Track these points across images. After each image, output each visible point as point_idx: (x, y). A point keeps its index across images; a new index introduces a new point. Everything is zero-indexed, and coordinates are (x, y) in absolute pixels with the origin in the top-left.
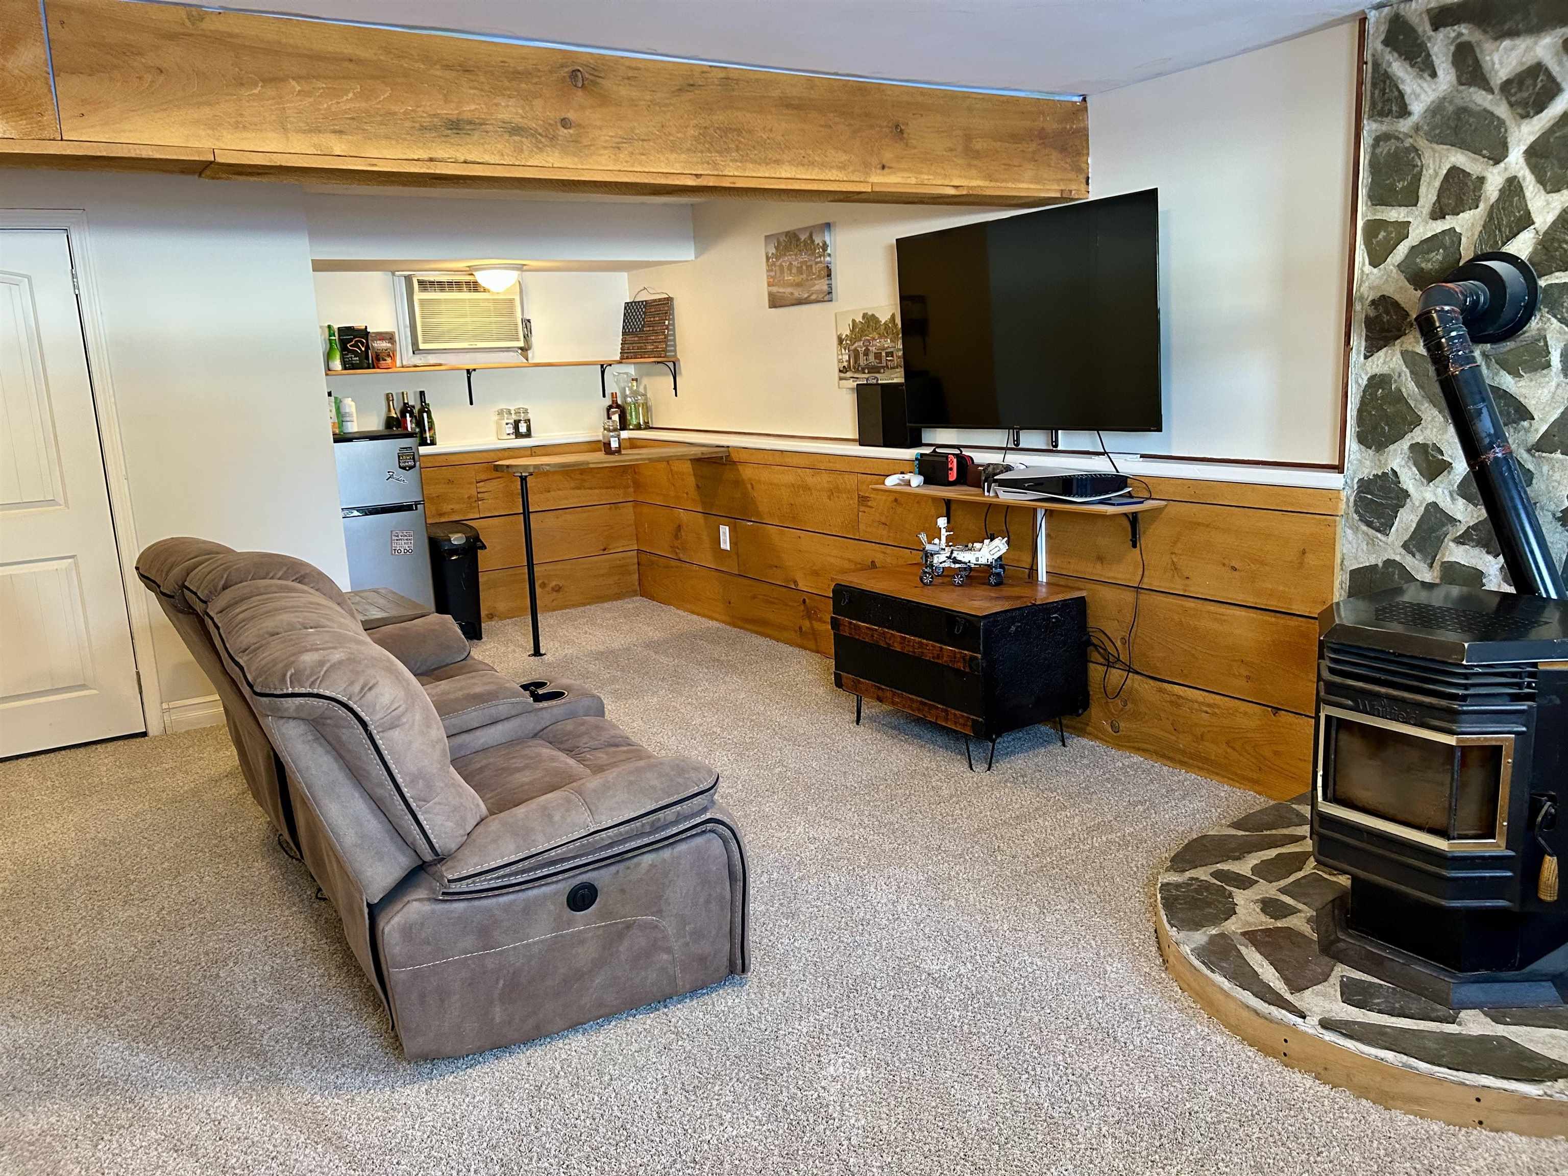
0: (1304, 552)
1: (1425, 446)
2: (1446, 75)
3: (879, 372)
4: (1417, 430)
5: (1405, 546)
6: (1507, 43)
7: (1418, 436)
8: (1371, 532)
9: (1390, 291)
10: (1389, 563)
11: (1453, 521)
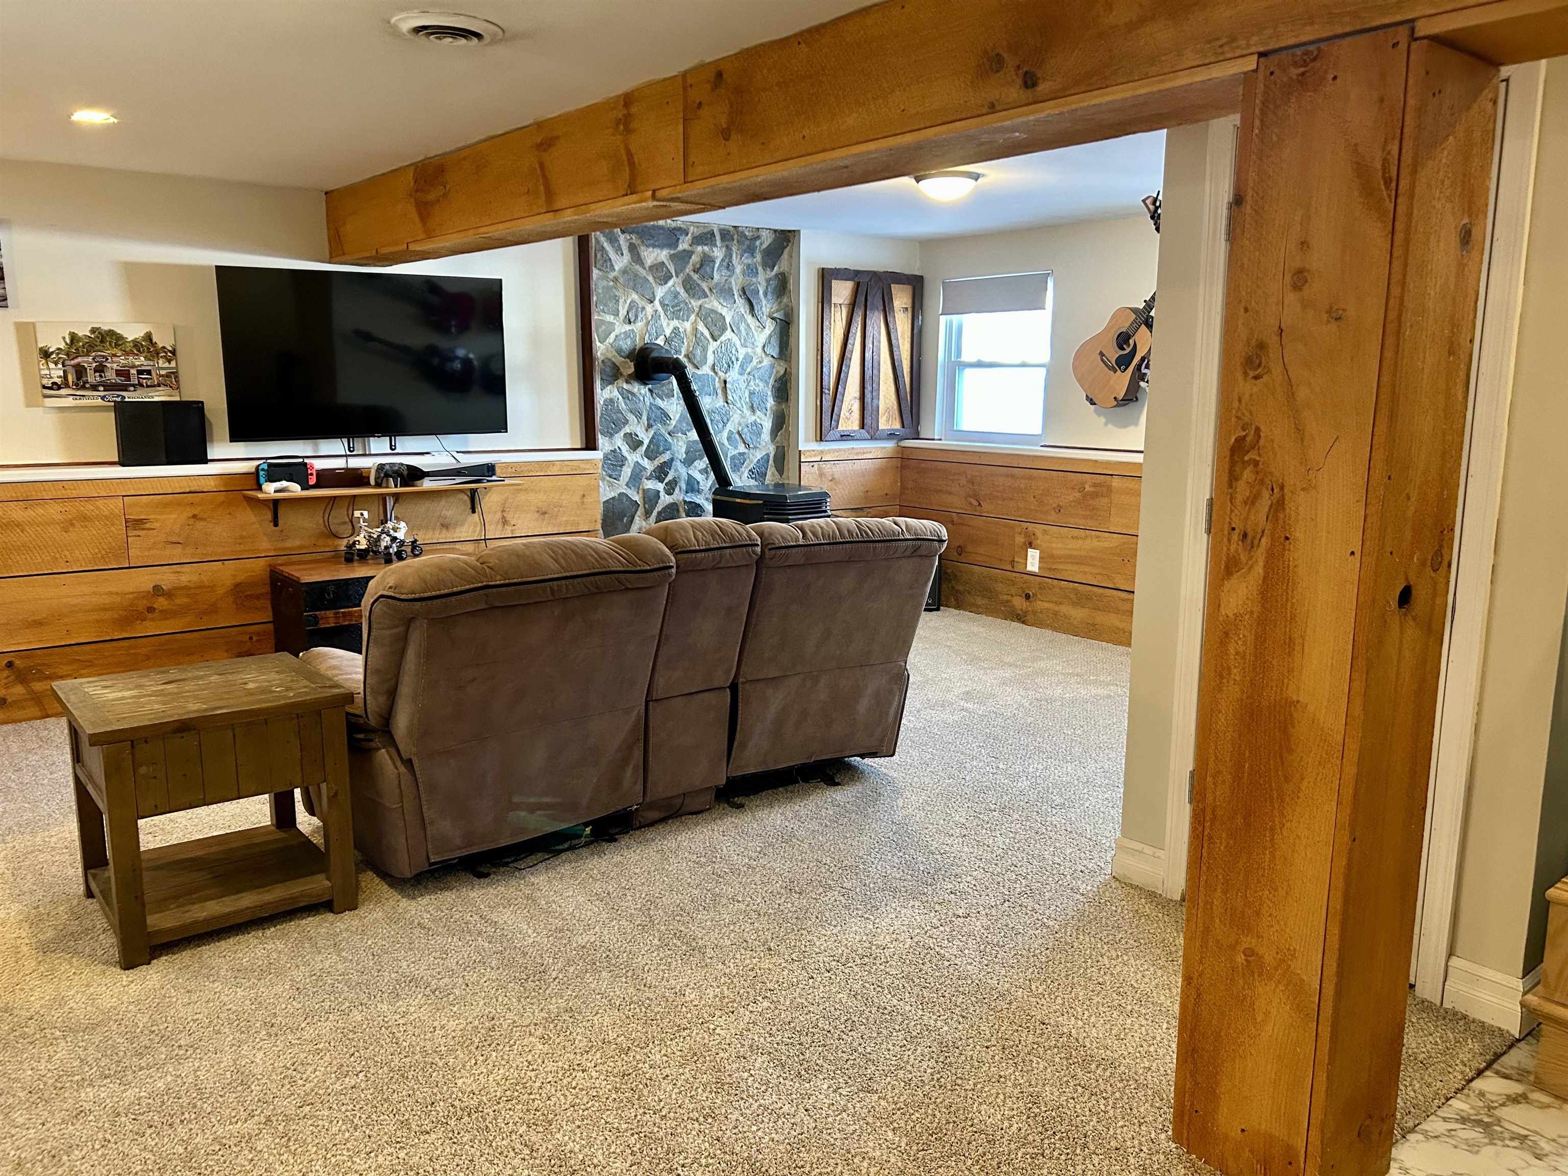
0: (584, 496)
1: (631, 434)
2: (627, 257)
3: (126, 390)
4: (627, 427)
5: (627, 485)
6: (651, 249)
7: (627, 429)
8: (612, 480)
9: (610, 356)
10: (621, 494)
11: (645, 469)
